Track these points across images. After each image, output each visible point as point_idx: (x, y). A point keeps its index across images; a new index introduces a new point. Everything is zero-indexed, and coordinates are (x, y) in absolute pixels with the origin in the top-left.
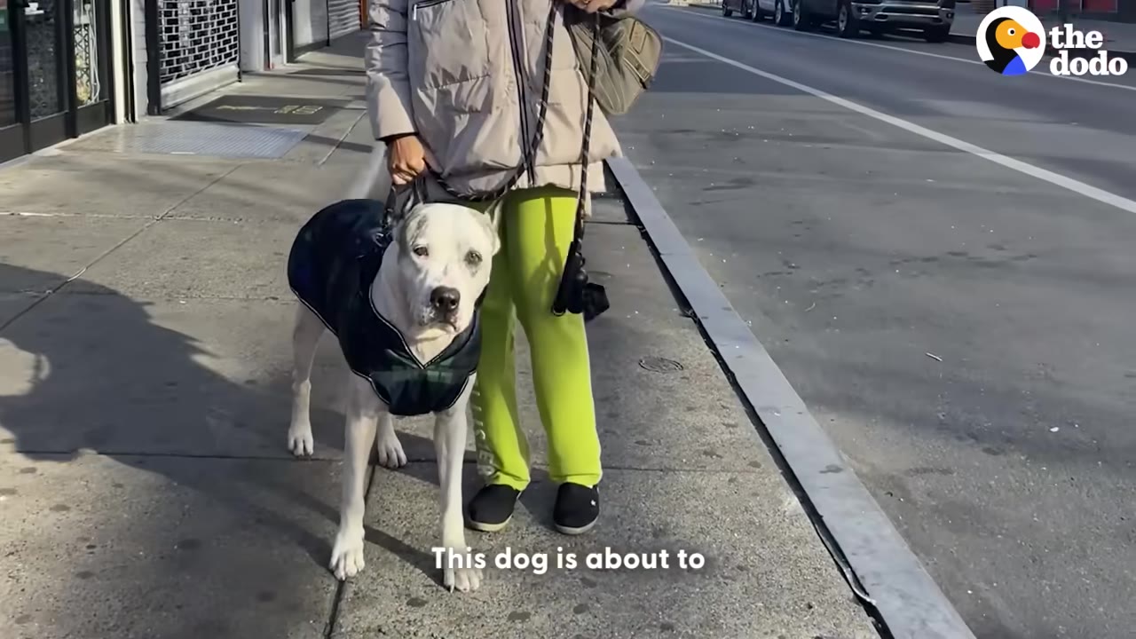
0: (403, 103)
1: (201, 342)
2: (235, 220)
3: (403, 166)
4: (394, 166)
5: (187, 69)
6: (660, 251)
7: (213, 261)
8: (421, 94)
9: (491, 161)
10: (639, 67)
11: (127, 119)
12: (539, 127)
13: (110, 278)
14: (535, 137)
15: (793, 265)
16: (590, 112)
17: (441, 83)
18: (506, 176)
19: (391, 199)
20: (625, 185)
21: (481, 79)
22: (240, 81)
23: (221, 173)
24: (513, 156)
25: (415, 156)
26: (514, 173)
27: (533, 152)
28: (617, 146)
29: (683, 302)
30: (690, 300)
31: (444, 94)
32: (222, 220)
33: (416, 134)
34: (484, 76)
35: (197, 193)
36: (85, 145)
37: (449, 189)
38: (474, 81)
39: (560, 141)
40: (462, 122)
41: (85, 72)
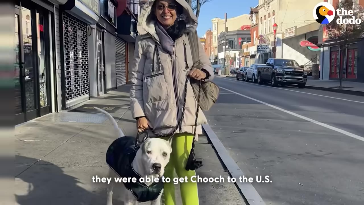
0: (141, 107)
1: (79, 179)
2: (88, 142)
3: (141, 126)
4: (139, 126)
5: (74, 96)
6: (218, 152)
7: (82, 155)
8: (147, 105)
9: (168, 125)
10: (212, 97)
11: (56, 111)
12: (183, 114)
13: (51, 160)
14: (181, 118)
15: (258, 156)
16: (198, 110)
17: (153, 101)
18: (172, 130)
19: (138, 136)
20: (207, 132)
21: (165, 100)
22: (89, 100)
23: (85, 128)
24: (175, 123)
25: (145, 123)
26: (175, 128)
27: (180, 122)
28: (206, 121)
29: (225, 168)
30: (227, 167)
31: (154, 105)
32: (85, 142)
33: (145, 117)
34: (166, 99)
35: (77, 134)
36: (42, 119)
37: (155, 133)
38: (163, 101)
39: (189, 119)
40: (159, 113)
41: (43, 97)
